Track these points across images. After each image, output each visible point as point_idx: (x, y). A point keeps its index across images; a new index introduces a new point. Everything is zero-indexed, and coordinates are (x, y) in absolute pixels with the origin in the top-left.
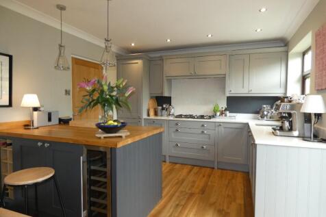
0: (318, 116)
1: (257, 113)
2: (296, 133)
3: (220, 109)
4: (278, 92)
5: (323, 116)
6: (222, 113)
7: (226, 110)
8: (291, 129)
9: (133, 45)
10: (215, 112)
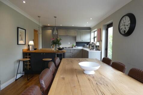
0: (98, 46)
1: (84, 46)
2: (94, 50)
3: (74, 45)
4: (89, 41)
5: (99, 46)
6: (75, 47)
7: (76, 46)
8: (94, 49)
9: (49, 25)
10: (73, 46)
